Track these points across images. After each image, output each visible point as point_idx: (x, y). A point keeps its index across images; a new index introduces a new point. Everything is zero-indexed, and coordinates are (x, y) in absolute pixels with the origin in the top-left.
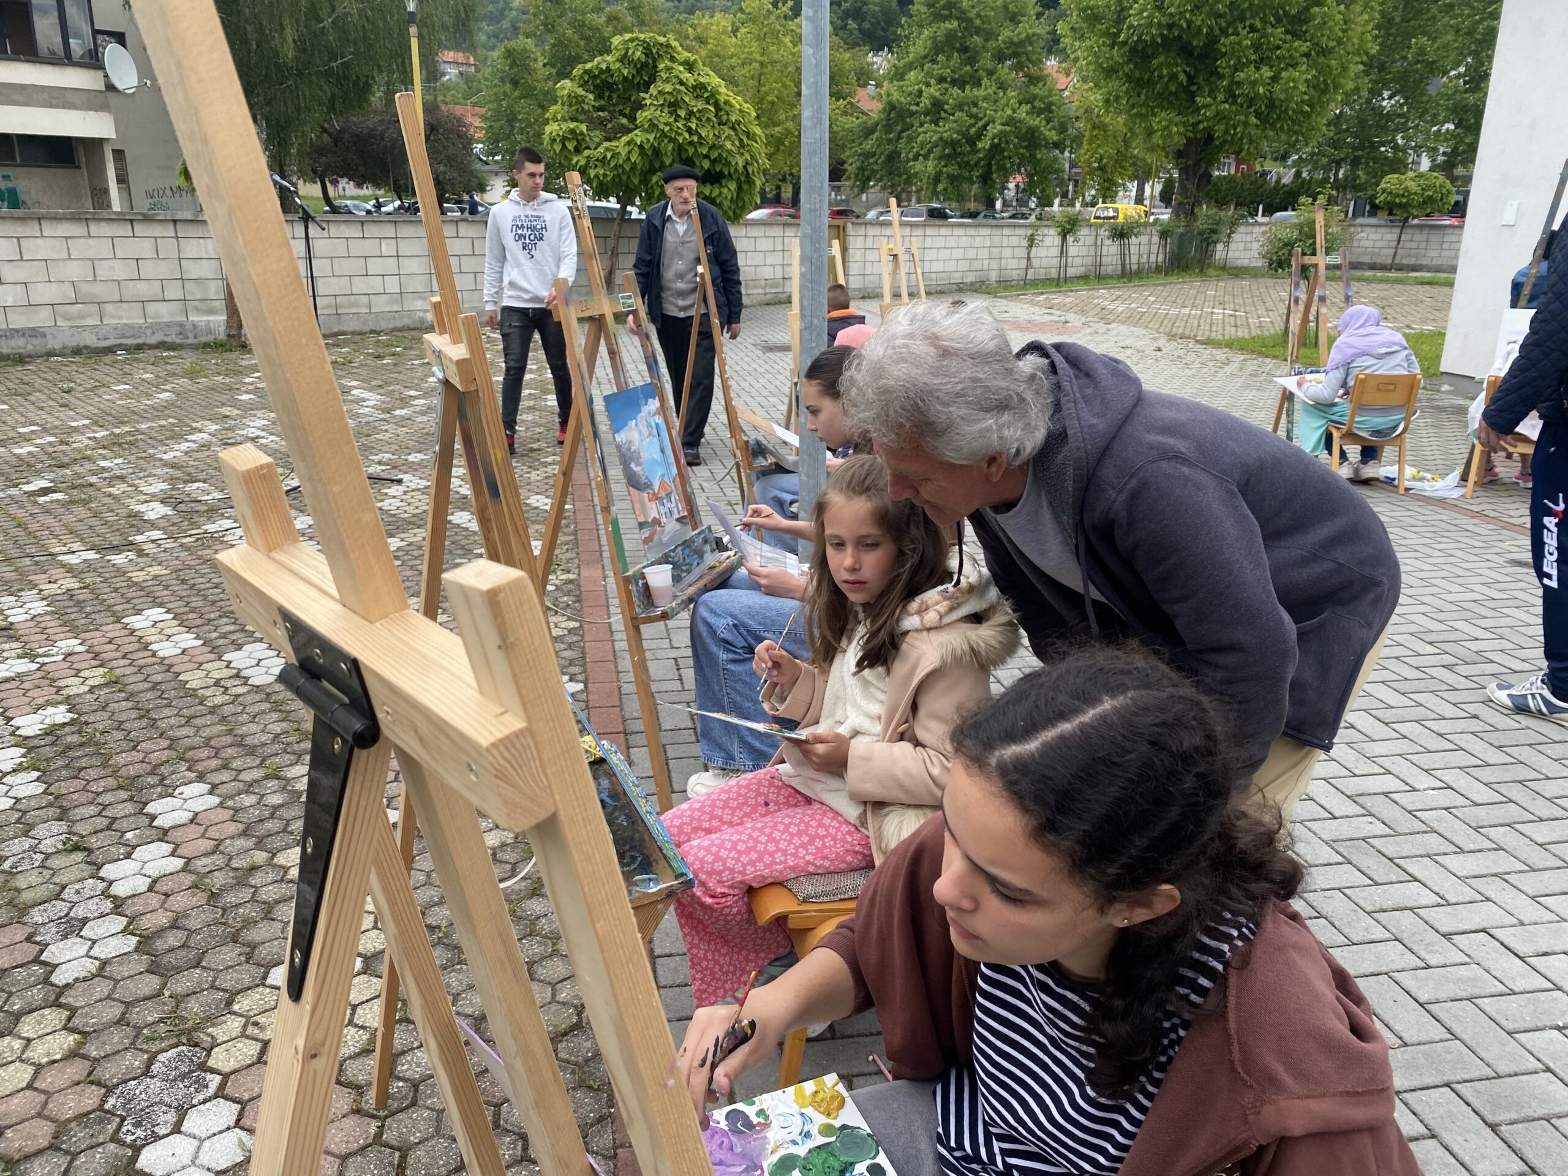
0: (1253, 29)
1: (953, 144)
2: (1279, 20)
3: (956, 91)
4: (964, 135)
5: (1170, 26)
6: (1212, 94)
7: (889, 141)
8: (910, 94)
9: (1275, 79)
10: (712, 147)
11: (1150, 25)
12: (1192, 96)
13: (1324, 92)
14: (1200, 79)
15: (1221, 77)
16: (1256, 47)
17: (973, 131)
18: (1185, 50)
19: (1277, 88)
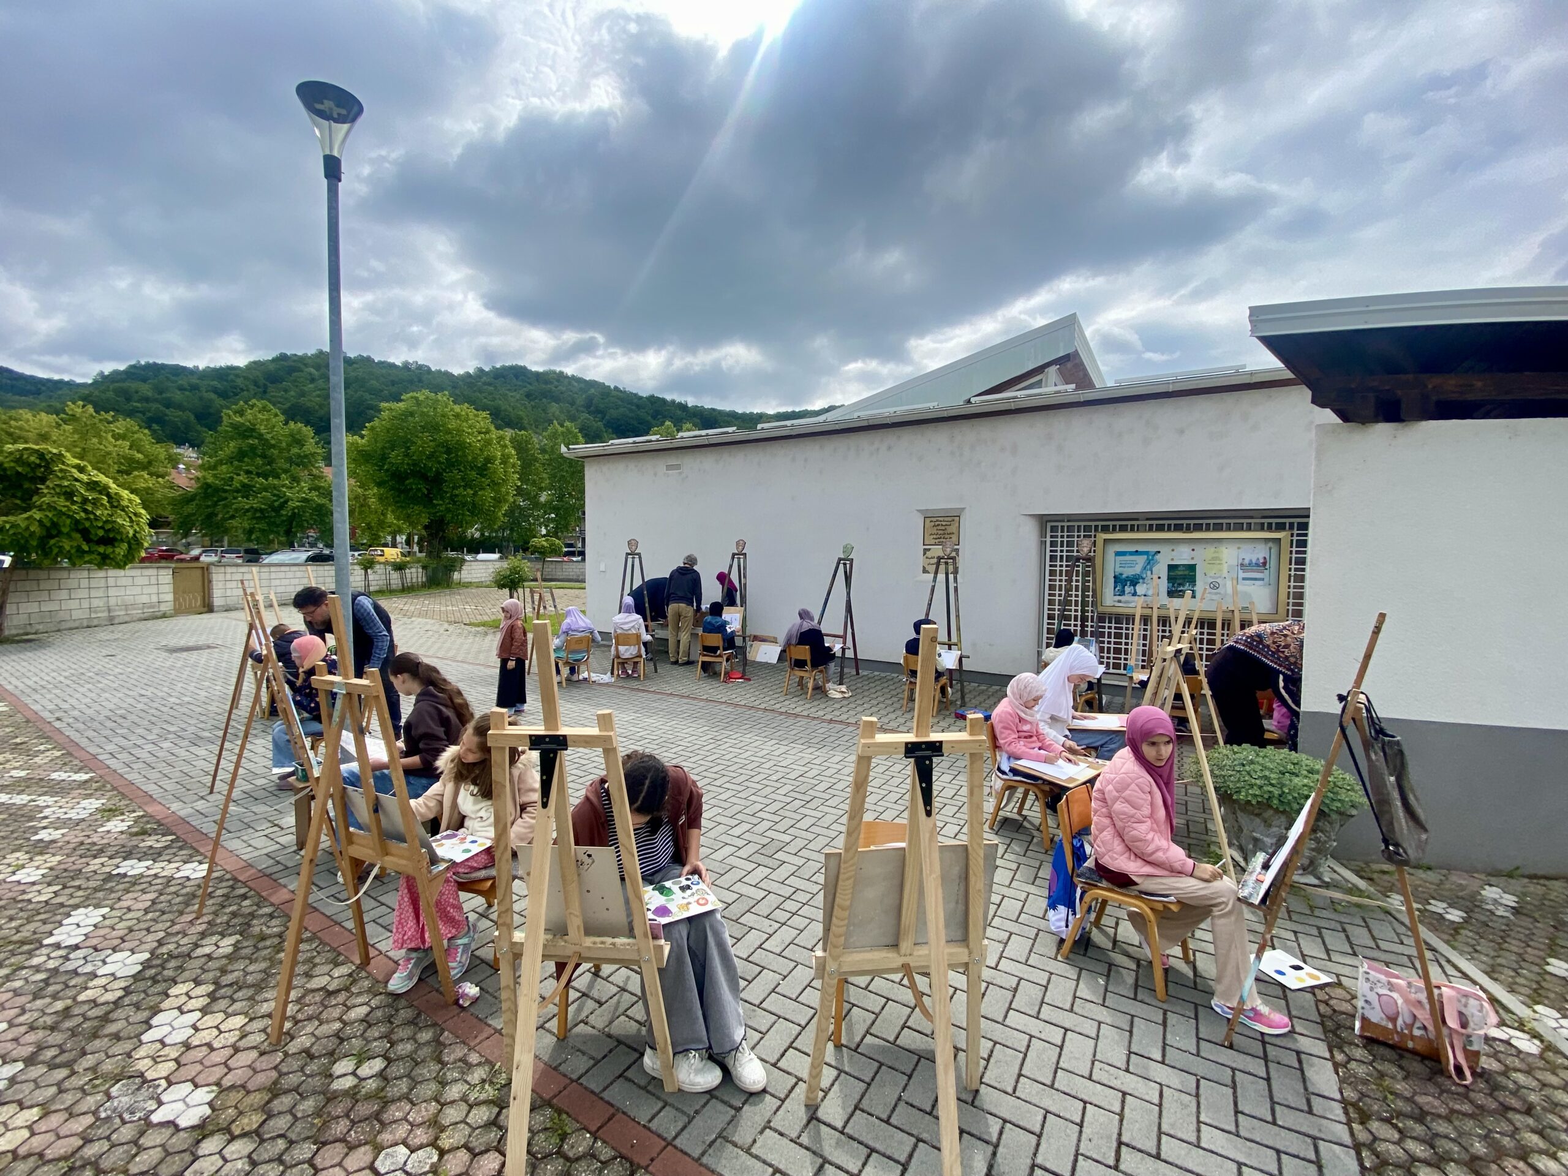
0: (460, 471)
1: (261, 511)
2: (472, 468)
3: (261, 480)
4: (270, 506)
5: (414, 465)
6: (442, 498)
7: (208, 507)
8: (223, 479)
9: (475, 494)
10: (107, 522)
11: (402, 463)
12: (431, 500)
13: (500, 502)
14: (435, 491)
15: (446, 492)
16: (463, 479)
17: (276, 504)
18: (424, 477)
19: (476, 499)
